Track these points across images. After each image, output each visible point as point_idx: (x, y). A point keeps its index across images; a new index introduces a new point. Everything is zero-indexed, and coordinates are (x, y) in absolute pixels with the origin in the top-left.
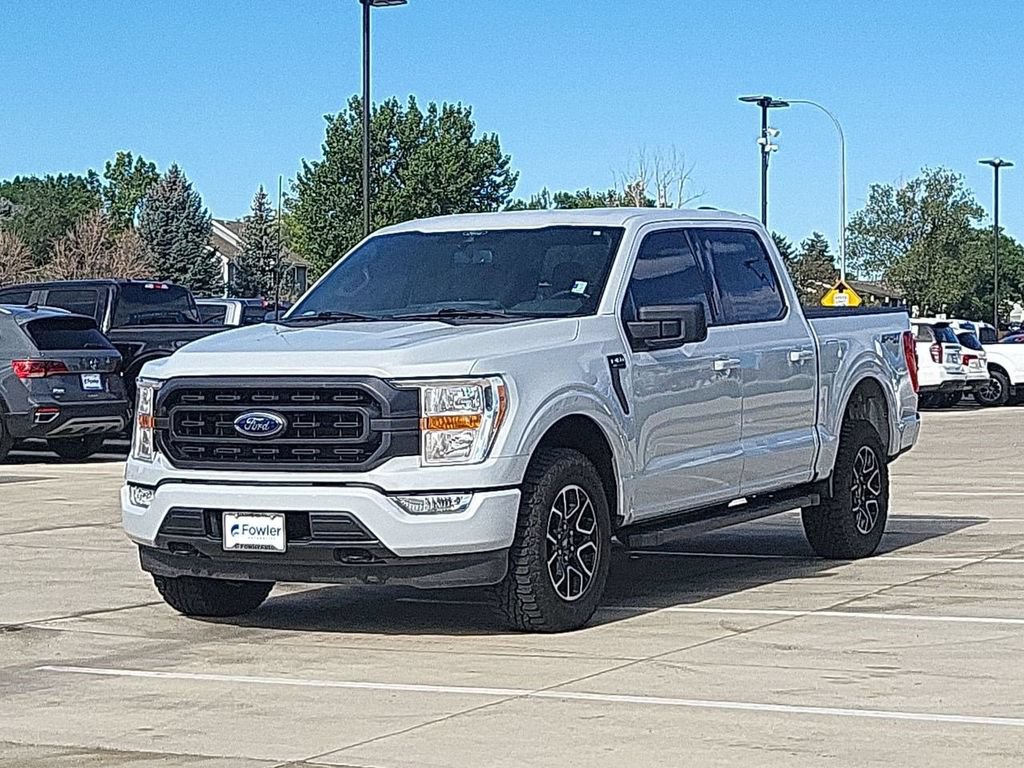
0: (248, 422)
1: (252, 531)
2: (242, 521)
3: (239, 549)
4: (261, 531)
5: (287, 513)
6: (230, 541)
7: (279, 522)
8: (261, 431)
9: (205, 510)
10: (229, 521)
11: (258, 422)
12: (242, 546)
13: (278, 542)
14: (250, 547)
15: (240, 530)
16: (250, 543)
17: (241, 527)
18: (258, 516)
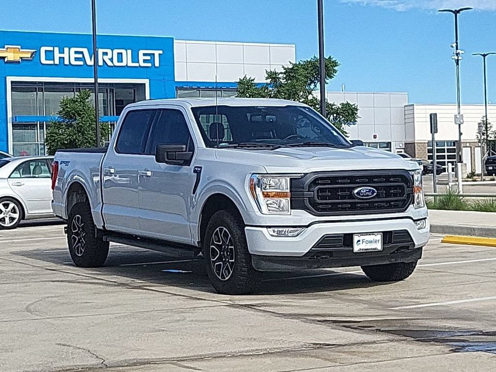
0: (362, 191)
1: (367, 242)
2: (362, 238)
3: (361, 251)
4: (371, 242)
5: (383, 232)
6: (356, 248)
7: (379, 237)
8: (368, 195)
9: (344, 234)
10: (356, 238)
11: (367, 192)
12: (362, 249)
13: (379, 246)
14: (366, 250)
15: (361, 242)
16: (366, 248)
17: (361, 241)
18: (370, 235)
